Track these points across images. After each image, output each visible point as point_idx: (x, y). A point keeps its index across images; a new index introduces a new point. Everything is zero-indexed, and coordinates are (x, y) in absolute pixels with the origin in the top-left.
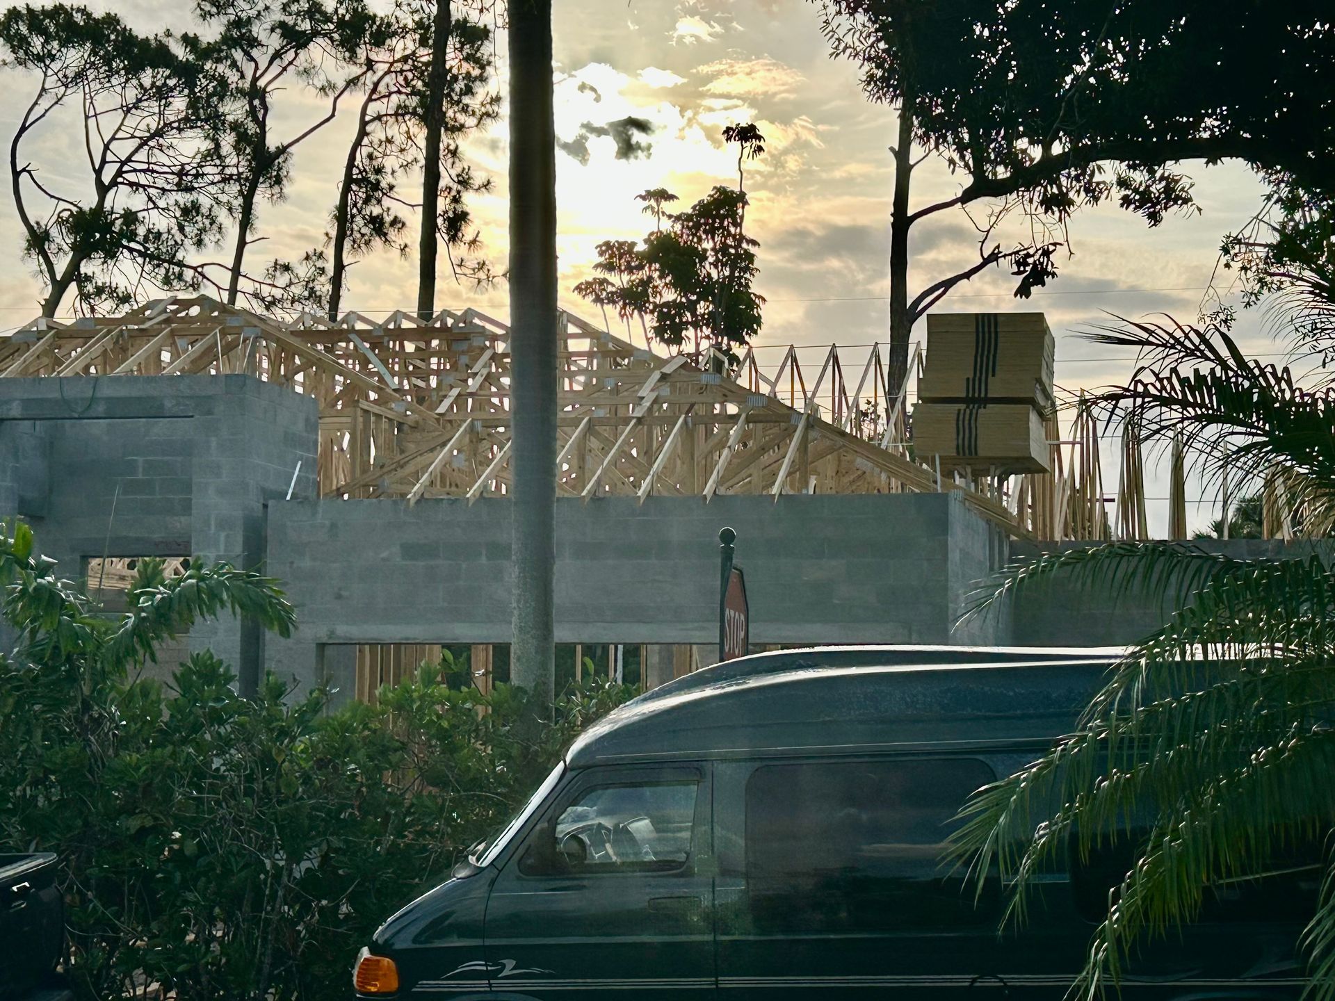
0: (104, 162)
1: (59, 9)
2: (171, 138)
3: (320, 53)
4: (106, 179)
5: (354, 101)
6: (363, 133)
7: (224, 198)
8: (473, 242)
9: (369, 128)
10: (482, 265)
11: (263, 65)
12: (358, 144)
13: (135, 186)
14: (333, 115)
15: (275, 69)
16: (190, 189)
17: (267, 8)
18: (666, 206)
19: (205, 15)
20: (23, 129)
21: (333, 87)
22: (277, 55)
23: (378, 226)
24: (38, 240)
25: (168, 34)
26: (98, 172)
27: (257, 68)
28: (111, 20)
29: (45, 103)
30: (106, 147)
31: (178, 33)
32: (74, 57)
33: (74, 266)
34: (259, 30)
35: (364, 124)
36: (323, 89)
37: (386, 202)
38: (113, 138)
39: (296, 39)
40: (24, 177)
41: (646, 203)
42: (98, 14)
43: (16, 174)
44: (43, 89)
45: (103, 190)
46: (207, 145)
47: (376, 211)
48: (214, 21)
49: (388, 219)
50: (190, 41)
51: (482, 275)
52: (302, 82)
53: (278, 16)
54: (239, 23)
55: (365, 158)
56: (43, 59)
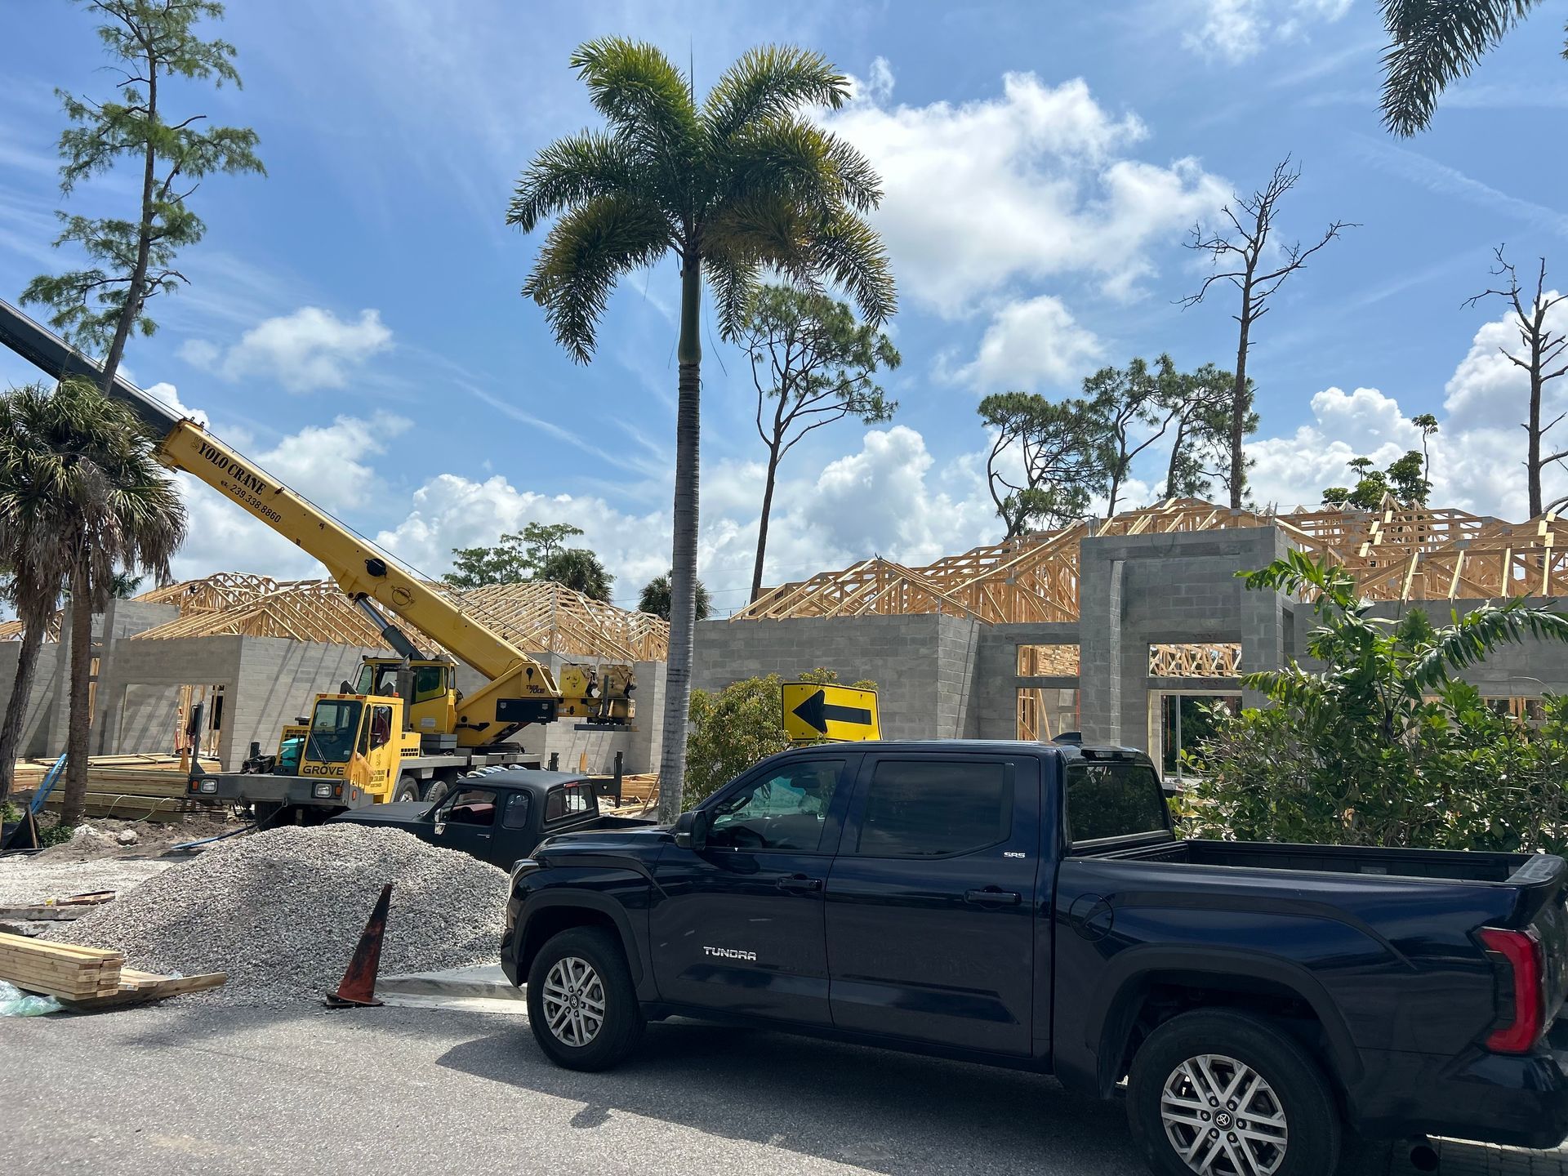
0: (1032, 468)
1: (1011, 395)
2: (1064, 456)
4: (1035, 477)
6: (1180, 441)
7: (1091, 483)
9: (1183, 438)
11: (1123, 410)
12: (1177, 446)
13: (1046, 480)
14: (1163, 432)
15: (1127, 413)
16: (1074, 480)
17: (1122, 382)
18: (1366, 469)
19: (1089, 390)
20: (994, 454)
21: (1159, 420)
22: (1128, 405)
23: (1192, 488)
24: (1003, 510)
25: (1068, 401)
26: (1029, 472)
27: (1120, 412)
28: (1037, 399)
29: (1004, 441)
30: (1033, 462)
31: (1073, 400)
32: (1017, 419)
33: (1019, 521)
34: (1118, 394)
35: (1181, 436)
36: (1151, 422)
37: (1198, 474)
38: (1036, 457)
39: (1136, 398)
40: (995, 477)
41: (1353, 467)
42: (1031, 394)
43: (991, 477)
44: (1003, 435)
45: (1032, 483)
46: (1081, 458)
47: (1193, 479)
48: (1094, 392)
49: (1198, 483)
50: (1078, 404)
52: (1142, 418)
53: (1127, 386)
54: (1106, 392)
55: (1181, 453)
56: (1003, 421)
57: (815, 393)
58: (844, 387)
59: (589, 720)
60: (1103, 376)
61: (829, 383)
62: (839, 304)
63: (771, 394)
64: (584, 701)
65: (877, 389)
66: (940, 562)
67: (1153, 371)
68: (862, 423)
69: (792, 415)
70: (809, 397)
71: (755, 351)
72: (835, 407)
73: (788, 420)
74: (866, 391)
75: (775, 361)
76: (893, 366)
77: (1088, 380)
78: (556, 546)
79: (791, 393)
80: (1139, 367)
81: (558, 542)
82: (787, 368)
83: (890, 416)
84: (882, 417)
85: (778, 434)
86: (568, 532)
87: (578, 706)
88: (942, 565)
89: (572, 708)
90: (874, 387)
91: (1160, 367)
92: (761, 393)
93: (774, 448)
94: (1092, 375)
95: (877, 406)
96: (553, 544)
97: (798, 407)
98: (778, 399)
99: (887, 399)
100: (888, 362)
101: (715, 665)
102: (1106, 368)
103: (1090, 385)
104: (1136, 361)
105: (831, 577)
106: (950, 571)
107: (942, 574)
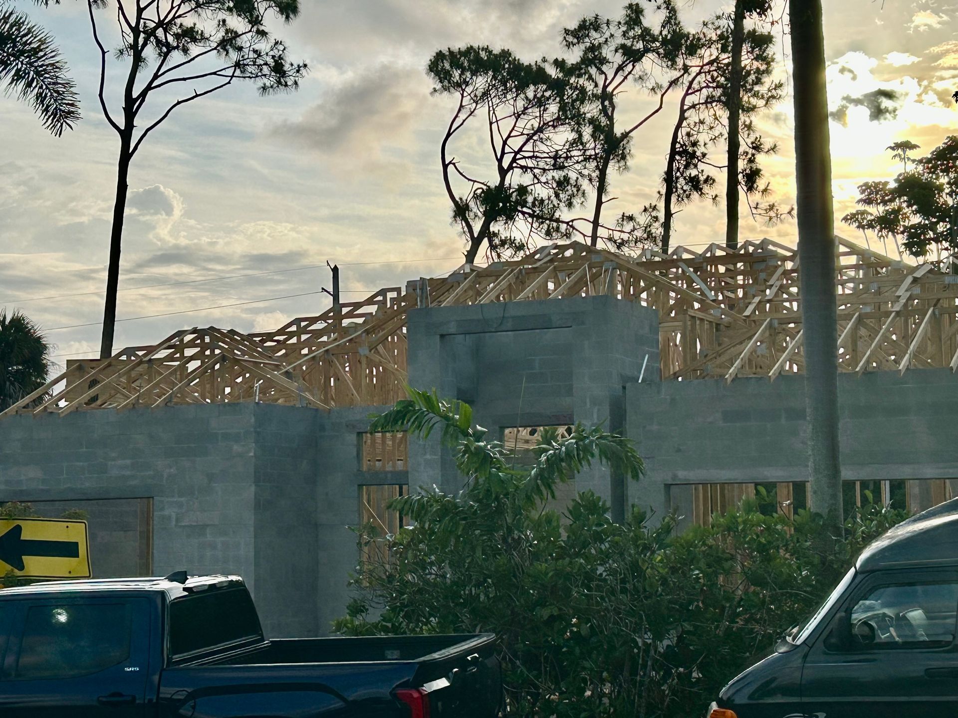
0: (503, 153)
1: (470, 49)
2: (548, 133)
3: (651, 64)
4: (505, 165)
6: (682, 118)
7: (586, 172)
8: (765, 191)
9: (686, 115)
10: (772, 207)
12: (679, 126)
13: (524, 168)
14: (661, 107)
16: (562, 168)
17: (612, 36)
18: (911, 154)
19: (569, 45)
20: (449, 134)
21: (660, 87)
22: (620, 68)
23: (695, 184)
24: (461, 211)
25: (544, 60)
26: (500, 161)
27: (606, 79)
28: (506, 54)
29: (462, 116)
30: (505, 143)
31: (551, 59)
32: (481, 82)
33: (486, 226)
34: (607, 52)
35: (683, 112)
36: (653, 89)
37: (701, 166)
38: (509, 136)
39: (633, 56)
40: (451, 168)
41: (896, 152)
42: (496, 50)
43: (445, 167)
44: (461, 106)
45: (503, 172)
46: (572, 136)
47: (694, 172)
48: (576, 48)
49: (702, 178)
50: (559, 64)
51: (772, 214)
52: (638, 86)
53: (620, 40)
54: (592, 48)
55: (685, 136)
56: (460, 85)
58: (229, 41)
60: (588, 26)
61: (204, 37)
63: (119, 54)
65: (276, 43)
67: (654, 20)
68: (259, 94)
69: (150, 86)
72: (215, 73)
73: (144, 93)
75: (121, 8)
76: (287, 17)
77: (567, 32)
80: (635, 14)
82: (139, 17)
83: (296, 83)
84: (285, 85)
85: (130, 114)
91: (663, 14)
92: (103, 51)
93: (126, 135)
94: (573, 25)
95: (278, 67)
97: (158, 75)
99: (292, 58)
102: (590, 16)
103: (571, 38)
104: (630, 6)
106: (304, 337)
107: (294, 340)
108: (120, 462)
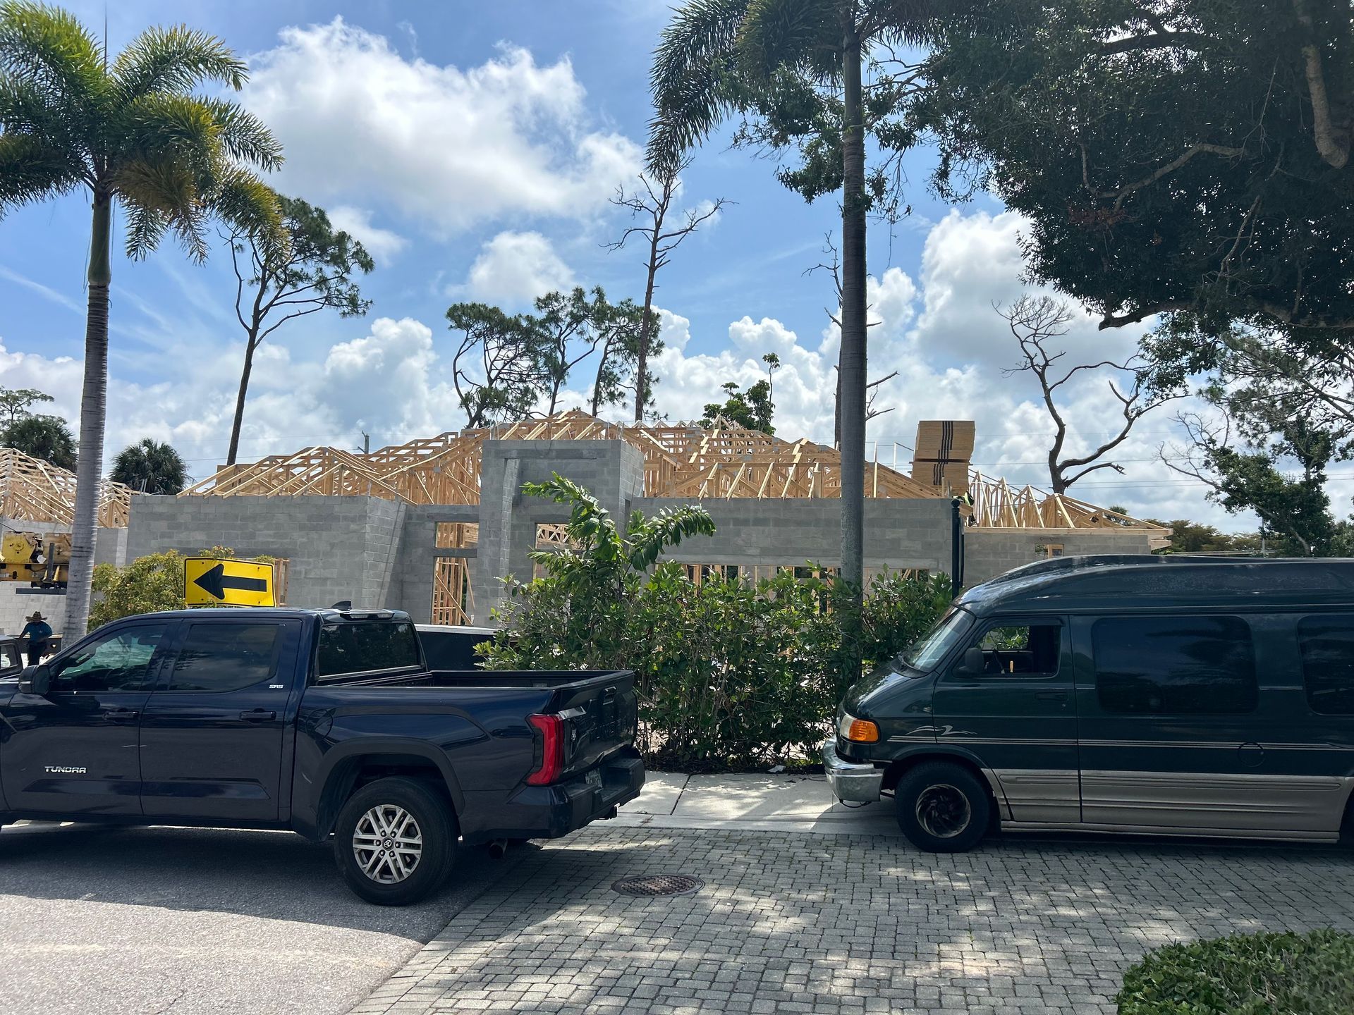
0: (491, 369)
1: (474, 305)
2: (518, 360)
3: (588, 326)
4: (493, 376)
5: (603, 342)
6: (605, 358)
7: (538, 385)
8: (652, 403)
9: (608, 355)
10: (655, 413)
11: (564, 329)
12: (603, 363)
13: (502, 380)
14: (592, 350)
15: (568, 331)
16: (525, 382)
17: (565, 305)
18: (734, 391)
19: (540, 308)
20: (459, 355)
21: (592, 339)
22: (569, 325)
23: (612, 396)
24: (466, 401)
25: (520, 316)
26: (489, 373)
27: (562, 330)
28: (495, 310)
29: (467, 344)
30: (492, 364)
31: (524, 315)
32: (480, 326)
33: (479, 413)
34: (562, 315)
35: (606, 354)
36: (587, 340)
37: (617, 386)
38: (494, 360)
39: (576, 319)
40: (459, 375)
41: (725, 389)
42: (490, 306)
43: (456, 374)
44: (467, 339)
45: (491, 381)
46: (531, 363)
47: (613, 389)
48: (544, 311)
49: (616, 393)
50: (529, 319)
51: (656, 417)
52: (579, 336)
53: (570, 309)
54: (553, 312)
55: (607, 368)
56: (468, 327)
57: (294, 286)
58: (322, 282)
59: (34, 584)
60: (551, 298)
61: (308, 278)
62: (317, 210)
63: (252, 282)
64: (28, 567)
65: (353, 287)
66: (383, 450)
67: (590, 299)
68: (340, 316)
69: (271, 305)
70: (288, 288)
71: (236, 242)
72: (314, 300)
73: (267, 308)
74: (343, 288)
76: (367, 270)
77: (539, 300)
78: (22, 411)
79: (271, 283)
80: (579, 295)
81: (25, 407)
83: (364, 312)
84: (357, 312)
85: (257, 321)
86: (36, 398)
87: (21, 571)
88: (385, 453)
89: (15, 574)
90: (350, 285)
91: (595, 296)
92: (241, 281)
93: (253, 333)
94: (543, 296)
95: (353, 302)
96: (19, 408)
97: (276, 298)
98: (258, 287)
99: (363, 298)
100: (362, 266)
101: (163, 536)
102: (553, 291)
103: (541, 304)
104: (577, 290)
105: (279, 460)
106: (391, 459)
107: (384, 461)
108: (266, 532)
